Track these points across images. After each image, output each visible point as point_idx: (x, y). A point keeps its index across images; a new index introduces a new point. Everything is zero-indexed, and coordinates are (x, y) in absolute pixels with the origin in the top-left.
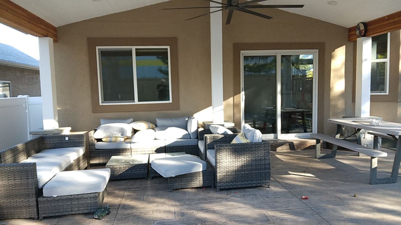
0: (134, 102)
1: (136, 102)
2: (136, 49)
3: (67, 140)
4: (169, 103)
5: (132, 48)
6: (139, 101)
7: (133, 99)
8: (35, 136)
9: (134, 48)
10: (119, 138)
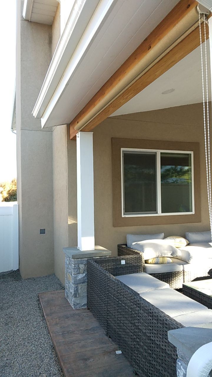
0: (157, 213)
1: (160, 213)
2: (161, 153)
3: (123, 265)
4: (192, 214)
5: (157, 152)
6: (163, 212)
7: (155, 210)
8: (78, 260)
9: (159, 152)
10: (166, 258)
